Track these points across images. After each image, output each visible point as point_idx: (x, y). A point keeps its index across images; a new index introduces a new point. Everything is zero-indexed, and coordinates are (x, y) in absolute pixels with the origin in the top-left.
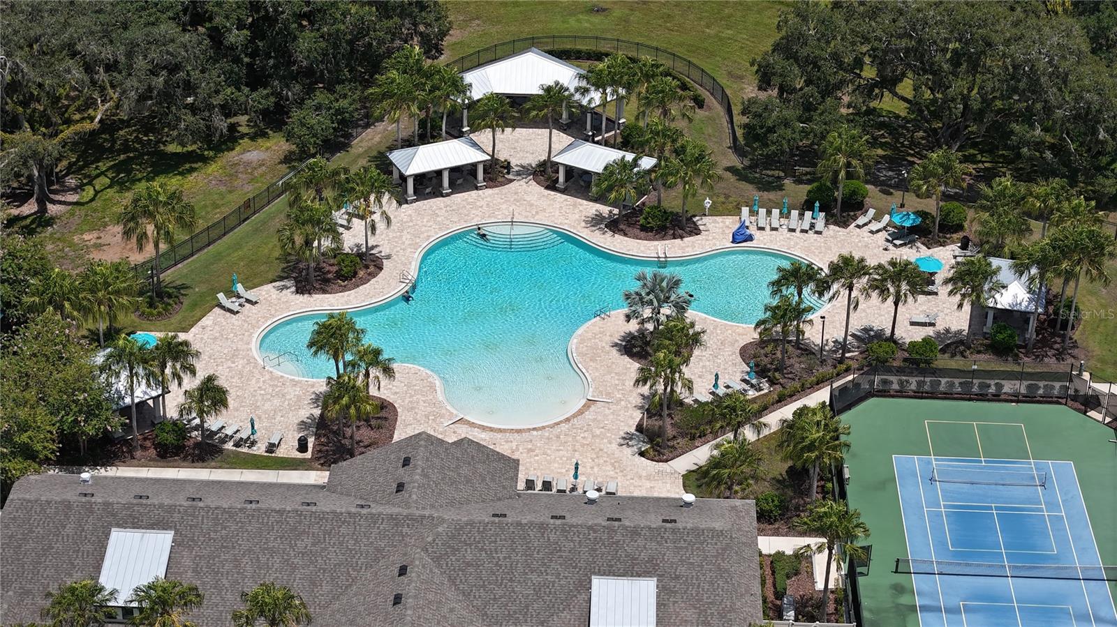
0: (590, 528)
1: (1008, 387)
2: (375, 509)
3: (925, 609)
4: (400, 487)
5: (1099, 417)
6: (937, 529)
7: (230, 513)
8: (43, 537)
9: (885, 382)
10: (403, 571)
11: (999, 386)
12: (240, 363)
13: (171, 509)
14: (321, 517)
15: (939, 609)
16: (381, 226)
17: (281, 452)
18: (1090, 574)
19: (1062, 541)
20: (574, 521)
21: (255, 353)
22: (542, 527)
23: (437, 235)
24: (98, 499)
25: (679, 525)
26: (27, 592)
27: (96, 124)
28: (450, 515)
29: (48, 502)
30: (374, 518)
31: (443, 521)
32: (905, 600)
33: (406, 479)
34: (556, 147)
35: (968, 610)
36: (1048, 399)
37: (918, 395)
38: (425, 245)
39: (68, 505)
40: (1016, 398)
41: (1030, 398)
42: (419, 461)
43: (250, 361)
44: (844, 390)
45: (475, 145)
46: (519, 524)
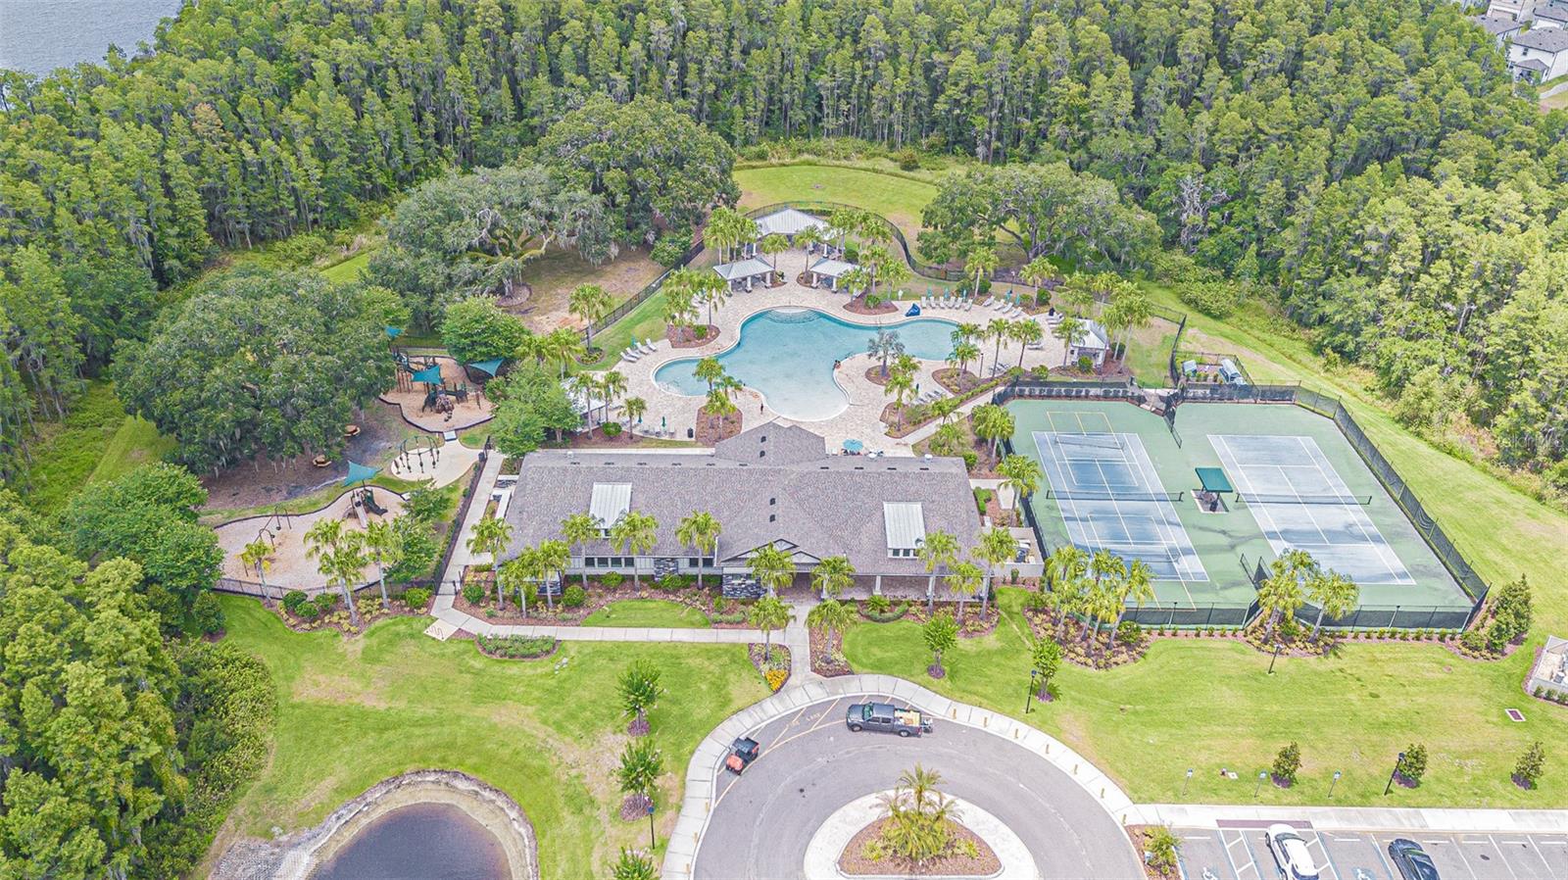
0: (879, 474)
1: (1093, 391)
2: (750, 466)
3: (1067, 519)
4: (762, 454)
5: (1148, 408)
6: (1066, 474)
7: (665, 471)
9: (1021, 390)
10: (773, 501)
11: (1087, 392)
12: (645, 388)
13: (629, 470)
14: (720, 471)
15: (1075, 519)
16: (719, 305)
17: (678, 438)
18: (1159, 497)
19: (1140, 479)
20: (869, 470)
21: (654, 382)
22: (852, 474)
23: (748, 314)
24: (584, 465)
25: (931, 471)
27: (543, 250)
28: (795, 468)
30: (750, 472)
31: (793, 472)
32: (1054, 514)
33: (765, 449)
34: (810, 264)
35: (1093, 519)
36: (1116, 397)
37: (1041, 397)
38: (742, 321)
39: (565, 470)
40: (1097, 397)
41: (1106, 397)
42: (771, 438)
43: (651, 386)
44: (999, 394)
45: (765, 262)
46: (838, 472)
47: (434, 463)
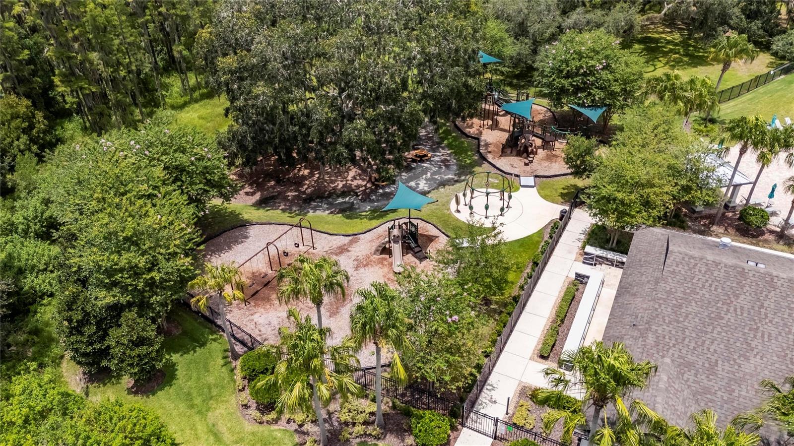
8: (709, 303)
26: (689, 365)
29: (717, 264)
47: (502, 209)
